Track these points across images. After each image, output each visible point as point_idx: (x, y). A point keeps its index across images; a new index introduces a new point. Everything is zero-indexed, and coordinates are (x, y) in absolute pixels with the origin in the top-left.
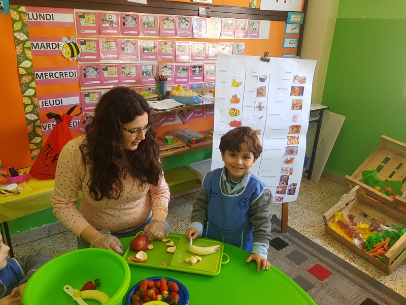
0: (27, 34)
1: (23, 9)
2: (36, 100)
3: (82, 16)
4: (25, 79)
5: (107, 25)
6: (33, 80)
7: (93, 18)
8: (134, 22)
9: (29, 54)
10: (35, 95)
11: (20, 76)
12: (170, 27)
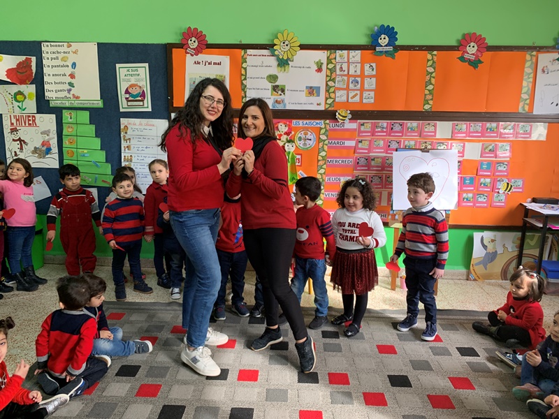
0: (327, 136)
1: (328, 121)
2: (324, 176)
3: (363, 125)
4: (321, 163)
5: (379, 130)
6: (325, 164)
7: (369, 125)
8: (400, 127)
9: (326, 148)
10: (324, 173)
11: (318, 161)
12: (431, 130)
